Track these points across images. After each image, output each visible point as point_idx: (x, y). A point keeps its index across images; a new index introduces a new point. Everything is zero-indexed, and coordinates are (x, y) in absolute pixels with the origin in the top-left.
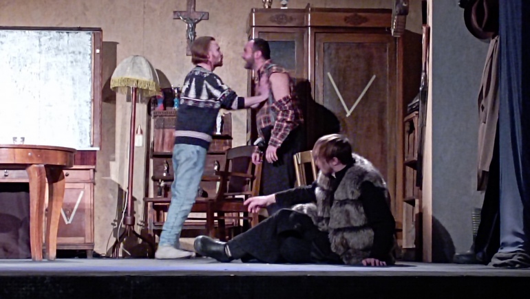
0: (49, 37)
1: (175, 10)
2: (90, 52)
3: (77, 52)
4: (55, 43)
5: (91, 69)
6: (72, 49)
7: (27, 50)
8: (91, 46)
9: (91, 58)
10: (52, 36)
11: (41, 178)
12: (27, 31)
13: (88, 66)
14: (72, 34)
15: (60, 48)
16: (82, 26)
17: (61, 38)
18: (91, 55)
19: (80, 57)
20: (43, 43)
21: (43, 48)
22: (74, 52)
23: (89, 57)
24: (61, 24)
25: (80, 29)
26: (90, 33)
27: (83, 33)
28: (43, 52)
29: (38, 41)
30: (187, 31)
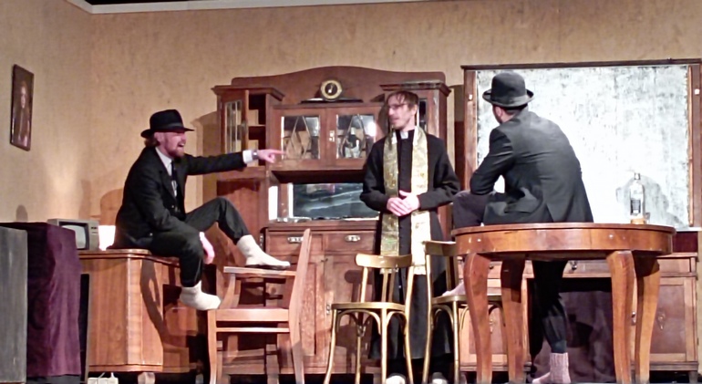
0: (628, 75)
2: (686, 94)
3: (667, 95)
4: (637, 83)
5: (688, 118)
6: (660, 91)
7: (599, 94)
8: (688, 85)
9: (688, 101)
10: (632, 73)
11: (628, 269)
12: (598, 69)
13: (683, 113)
14: (660, 69)
15: (644, 89)
16: (674, 58)
17: (645, 75)
18: (687, 97)
19: (671, 101)
20: (619, 84)
21: (621, 91)
22: (663, 95)
23: (685, 100)
24: (644, 56)
25: (671, 62)
26: (685, 67)
27: (675, 68)
28: (621, 96)
29: (613, 82)
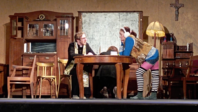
0: (123, 15)
1: (171, 3)
2: (138, 20)
3: (133, 21)
4: (125, 17)
5: (139, 27)
6: (131, 19)
7: (115, 20)
8: (139, 18)
9: (139, 22)
10: (124, 14)
12: (115, 13)
13: (137, 25)
14: (131, 14)
15: (127, 19)
16: (135, 11)
17: (127, 15)
18: (138, 21)
20: (120, 17)
21: (121, 19)
23: (138, 22)
24: (127, 10)
25: (134, 12)
26: (138, 13)
27: (135, 13)
28: (121, 21)
29: (119, 17)
30: (175, 11)
